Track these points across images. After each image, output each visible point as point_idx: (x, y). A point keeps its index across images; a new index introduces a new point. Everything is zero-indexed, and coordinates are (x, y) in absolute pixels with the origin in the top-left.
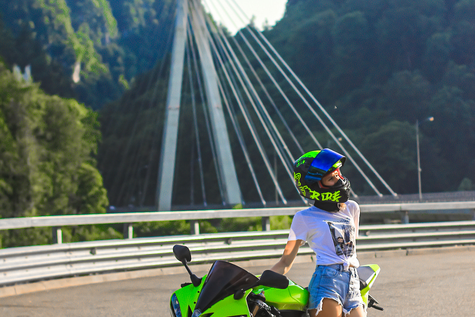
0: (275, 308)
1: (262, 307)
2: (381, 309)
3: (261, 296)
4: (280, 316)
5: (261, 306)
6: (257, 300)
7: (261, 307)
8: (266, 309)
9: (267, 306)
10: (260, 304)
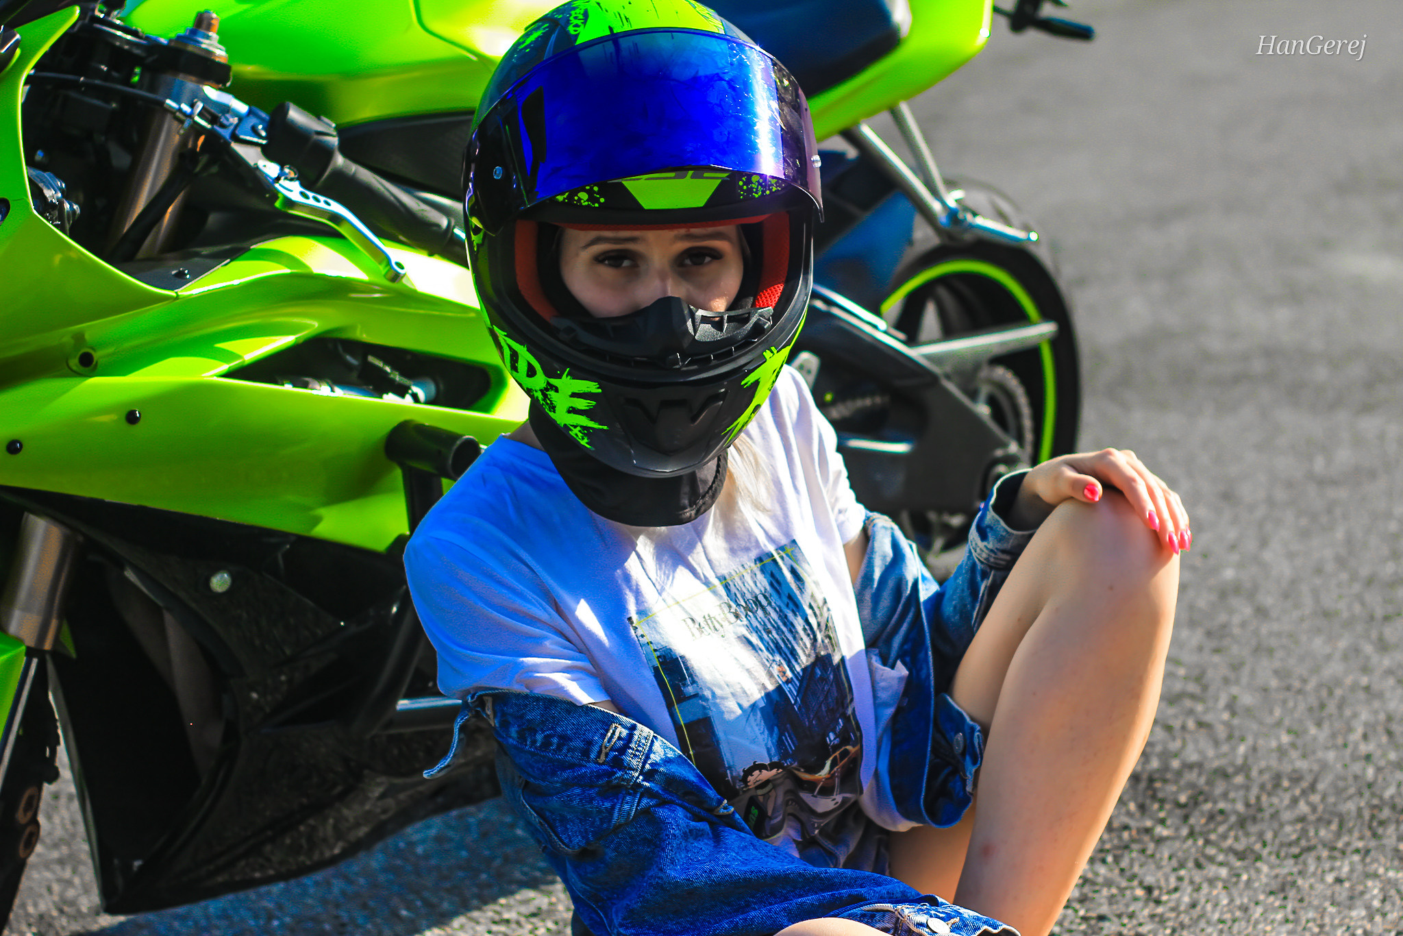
0: (296, 115)
1: (187, 123)
2: (1082, 33)
3: (190, 48)
4: (339, 160)
5: (178, 114)
6: (168, 77)
7: (182, 122)
8: (226, 133)
9: (242, 108)
10: (174, 105)
